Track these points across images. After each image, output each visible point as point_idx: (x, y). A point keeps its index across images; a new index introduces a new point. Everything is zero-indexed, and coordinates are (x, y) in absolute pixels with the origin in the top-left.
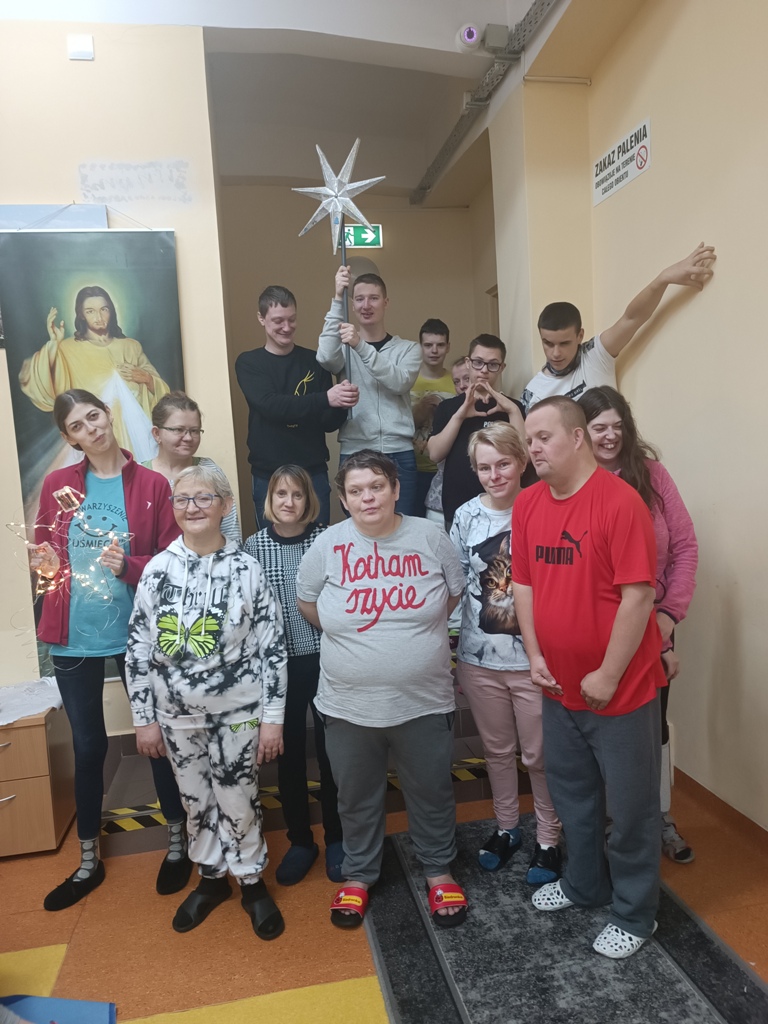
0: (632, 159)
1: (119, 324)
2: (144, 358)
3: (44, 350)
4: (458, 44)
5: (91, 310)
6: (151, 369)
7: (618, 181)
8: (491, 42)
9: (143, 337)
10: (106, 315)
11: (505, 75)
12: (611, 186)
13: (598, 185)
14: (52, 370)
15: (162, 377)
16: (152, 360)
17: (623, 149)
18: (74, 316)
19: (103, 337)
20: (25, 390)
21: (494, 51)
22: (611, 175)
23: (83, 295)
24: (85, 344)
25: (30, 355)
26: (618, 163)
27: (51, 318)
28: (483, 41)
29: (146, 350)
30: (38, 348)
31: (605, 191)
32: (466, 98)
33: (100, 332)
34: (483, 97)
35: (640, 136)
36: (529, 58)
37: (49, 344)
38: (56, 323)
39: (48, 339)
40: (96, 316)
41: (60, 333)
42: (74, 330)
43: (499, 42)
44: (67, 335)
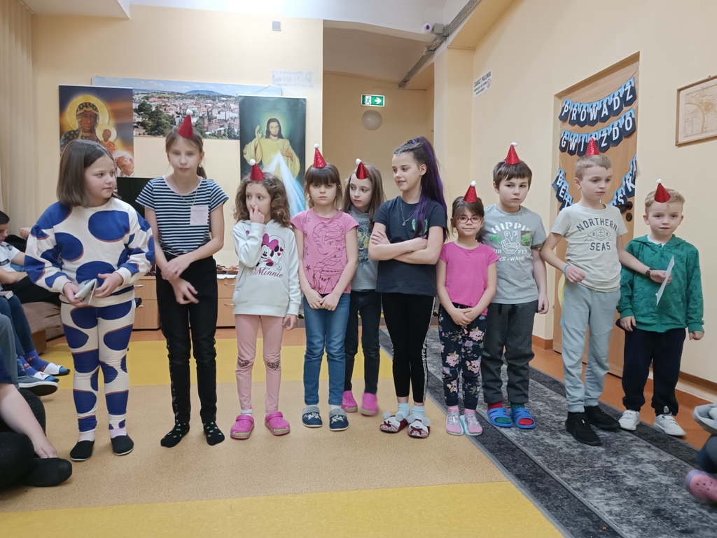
0: (486, 83)
1: (282, 133)
2: (290, 147)
3: (254, 141)
4: (423, 31)
5: (272, 127)
6: (292, 151)
7: (481, 90)
8: (436, 31)
9: (291, 139)
10: (278, 129)
11: (441, 43)
12: (479, 92)
13: (475, 91)
14: (256, 149)
15: (297, 154)
16: (293, 148)
17: (483, 79)
18: (266, 129)
19: (276, 138)
20: (245, 156)
21: (437, 34)
22: (479, 88)
23: (270, 121)
24: (268, 140)
25: (248, 143)
26: (482, 83)
27: (257, 129)
28: (433, 29)
29: (292, 144)
30: (251, 141)
31: (477, 93)
32: (425, 50)
33: (275, 136)
34: (432, 50)
35: (489, 75)
36: (450, 39)
37: (255, 139)
38: (259, 131)
39: (255, 137)
40: (274, 130)
41: (260, 135)
42: (265, 134)
43: (440, 31)
44: (262, 137)
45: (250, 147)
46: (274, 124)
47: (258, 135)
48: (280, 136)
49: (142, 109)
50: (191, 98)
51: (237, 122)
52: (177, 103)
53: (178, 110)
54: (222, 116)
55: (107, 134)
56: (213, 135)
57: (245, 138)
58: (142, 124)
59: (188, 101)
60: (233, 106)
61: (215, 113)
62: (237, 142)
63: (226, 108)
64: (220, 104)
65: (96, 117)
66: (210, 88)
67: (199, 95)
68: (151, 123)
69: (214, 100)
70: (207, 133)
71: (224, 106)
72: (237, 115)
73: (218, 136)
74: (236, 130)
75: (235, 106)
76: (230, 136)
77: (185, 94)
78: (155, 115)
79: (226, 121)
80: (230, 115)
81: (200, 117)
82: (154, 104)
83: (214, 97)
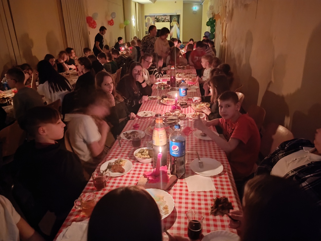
14: (172, 24)
46: (175, 19)
47: (173, 21)
48: (176, 21)
49: (156, 18)
53: (161, 18)
54: (167, 19)
55: (151, 23)
56: (166, 22)
57: (171, 22)
58: (156, 21)
59: (162, 16)
62: (169, 23)
64: (167, 17)
65: (150, 20)
67: (164, 15)
68: (157, 20)
72: (169, 18)
73: (167, 22)
75: (169, 17)
76: (168, 21)
78: (158, 19)
82: (157, 17)
83: (166, 15)
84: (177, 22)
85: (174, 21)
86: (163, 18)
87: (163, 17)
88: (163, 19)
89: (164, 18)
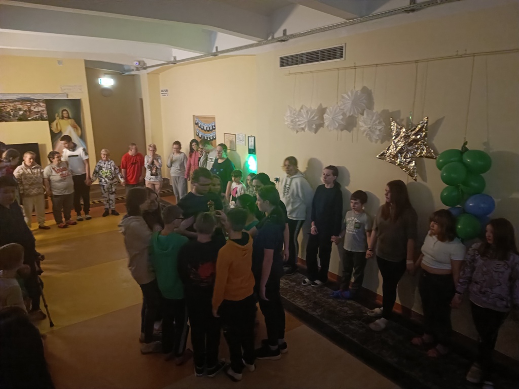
1: (70, 116)
3: (55, 121)
5: (64, 114)
8: (140, 65)
10: (67, 115)
14: (57, 125)
15: (79, 126)
18: (61, 115)
20: (52, 129)
23: (63, 111)
24: (63, 120)
25: (53, 122)
27: (57, 115)
29: (75, 121)
33: (66, 118)
39: (55, 119)
42: (61, 117)
44: (60, 119)
45: (54, 124)
46: (65, 112)
47: (58, 118)
48: (68, 118)
50: (19, 102)
51: (45, 112)
52: (11, 104)
53: (12, 108)
54: (36, 110)
56: (33, 120)
57: (51, 120)
59: (17, 103)
60: (42, 104)
61: (32, 108)
62: (47, 122)
63: (38, 105)
64: (34, 104)
66: (28, 96)
67: (22, 100)
69: (31, 102)
70: (29, 118)
71: (37, 105)
72: (44, 109)
73: (36, 119)
74: (45, 116)
76: (42, 119)
77: (14, 100)
79: (39, 112)
80: (40, 109)
81: (25, 111)
83: (31, 100)
84: (71, 121)
85: (63, 118)
86: (20, 109)
87: (21, 107)
88: (21, 113)
89: (25, 108)
